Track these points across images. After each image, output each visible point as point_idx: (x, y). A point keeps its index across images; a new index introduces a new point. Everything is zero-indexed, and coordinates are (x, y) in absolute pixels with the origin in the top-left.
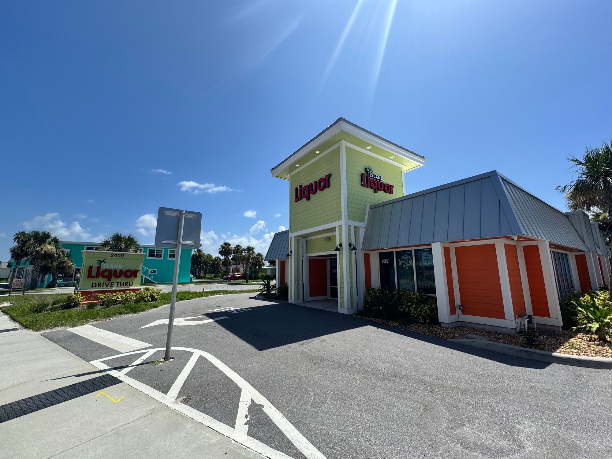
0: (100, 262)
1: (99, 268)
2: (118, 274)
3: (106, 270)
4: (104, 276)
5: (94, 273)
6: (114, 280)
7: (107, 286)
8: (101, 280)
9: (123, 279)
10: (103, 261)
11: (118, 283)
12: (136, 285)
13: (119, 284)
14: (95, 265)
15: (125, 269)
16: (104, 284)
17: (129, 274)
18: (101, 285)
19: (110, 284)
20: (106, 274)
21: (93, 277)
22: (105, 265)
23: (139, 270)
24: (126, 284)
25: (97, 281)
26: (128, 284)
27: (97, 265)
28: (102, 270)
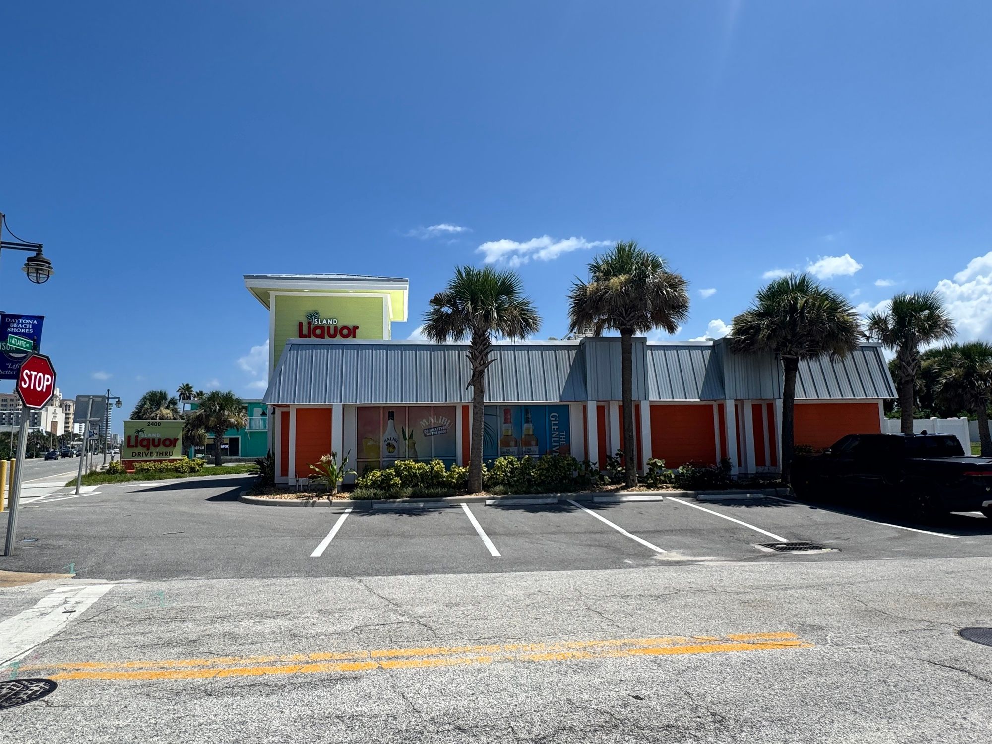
0: (138, 431)
1: (137, 437)
2: (156, 443)
3: (144, 440)
4: (143, 446)
5: (133, 442)
6: (152, 449)
7: (146, 456)
8: (140, 449)
9: (162, 449)
10: (141, 431)
11: (157, 453)
12: (178, 456)
13: (159, 454)
14: (133, 434)
15: (163, 438)
16: (144, 454)
17: (167, 443)
18: (141, 455)
19: (149, 454)
20: (145, 443)
21: (133, 447)
22: (143, 434)
23: (178, 439)
24: (166, 454)
25: (137, 450)
26: (168, 454)
27: (135, 434)
28: (139, 439)
